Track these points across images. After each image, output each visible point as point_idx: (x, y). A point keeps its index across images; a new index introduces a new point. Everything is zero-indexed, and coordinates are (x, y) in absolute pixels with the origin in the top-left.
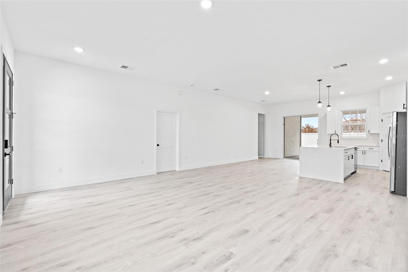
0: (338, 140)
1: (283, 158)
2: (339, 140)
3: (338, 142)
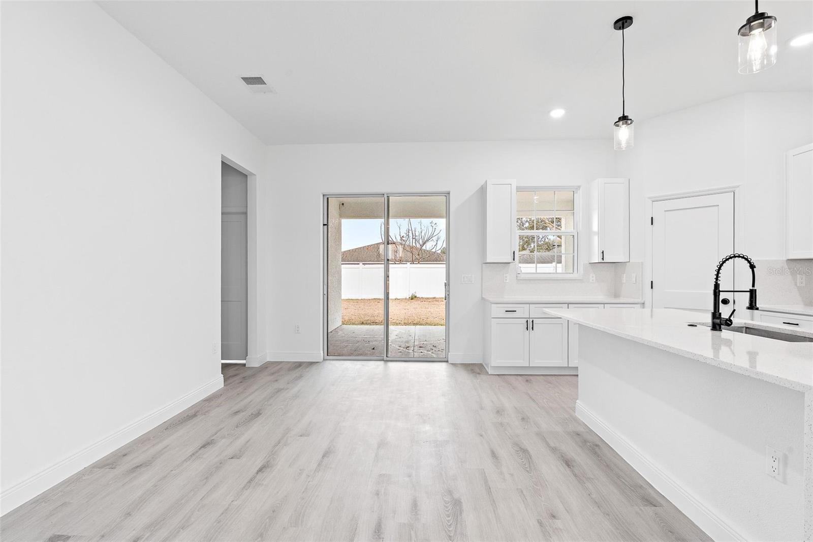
0: (753, 293)
1: (322, 358)
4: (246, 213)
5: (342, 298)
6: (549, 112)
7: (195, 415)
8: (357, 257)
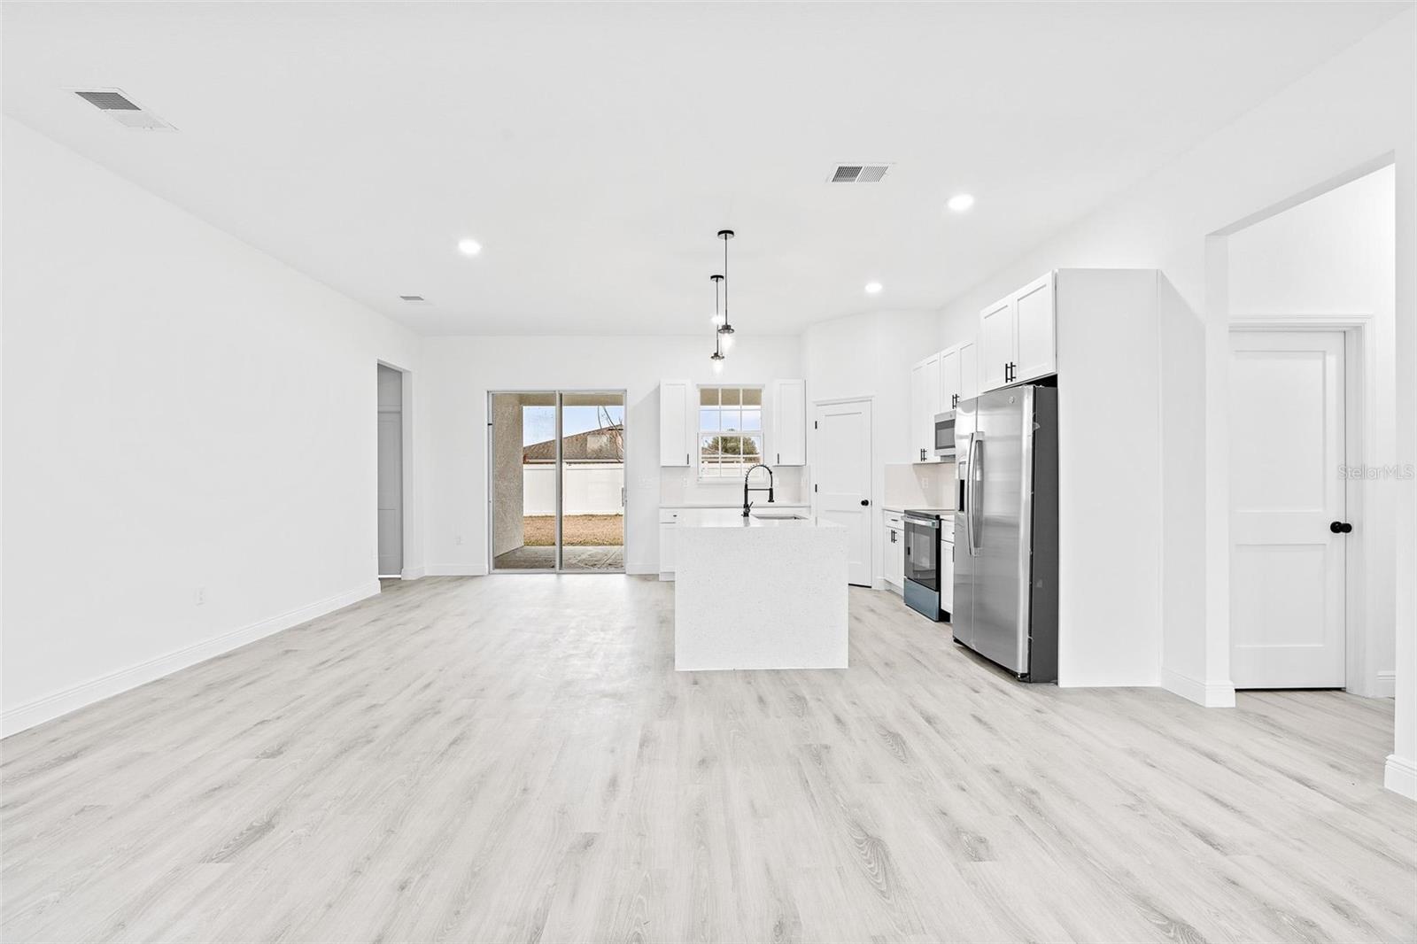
0: (771, 490)
1: (487, 571)
2: (774, 491)
3: (771, 500)
4: (400, 413)
5: (525, 515)
6: (710, 318)
7: (359, 608)
8: (539, 454)
